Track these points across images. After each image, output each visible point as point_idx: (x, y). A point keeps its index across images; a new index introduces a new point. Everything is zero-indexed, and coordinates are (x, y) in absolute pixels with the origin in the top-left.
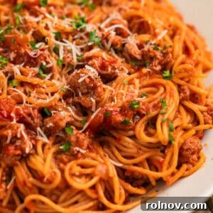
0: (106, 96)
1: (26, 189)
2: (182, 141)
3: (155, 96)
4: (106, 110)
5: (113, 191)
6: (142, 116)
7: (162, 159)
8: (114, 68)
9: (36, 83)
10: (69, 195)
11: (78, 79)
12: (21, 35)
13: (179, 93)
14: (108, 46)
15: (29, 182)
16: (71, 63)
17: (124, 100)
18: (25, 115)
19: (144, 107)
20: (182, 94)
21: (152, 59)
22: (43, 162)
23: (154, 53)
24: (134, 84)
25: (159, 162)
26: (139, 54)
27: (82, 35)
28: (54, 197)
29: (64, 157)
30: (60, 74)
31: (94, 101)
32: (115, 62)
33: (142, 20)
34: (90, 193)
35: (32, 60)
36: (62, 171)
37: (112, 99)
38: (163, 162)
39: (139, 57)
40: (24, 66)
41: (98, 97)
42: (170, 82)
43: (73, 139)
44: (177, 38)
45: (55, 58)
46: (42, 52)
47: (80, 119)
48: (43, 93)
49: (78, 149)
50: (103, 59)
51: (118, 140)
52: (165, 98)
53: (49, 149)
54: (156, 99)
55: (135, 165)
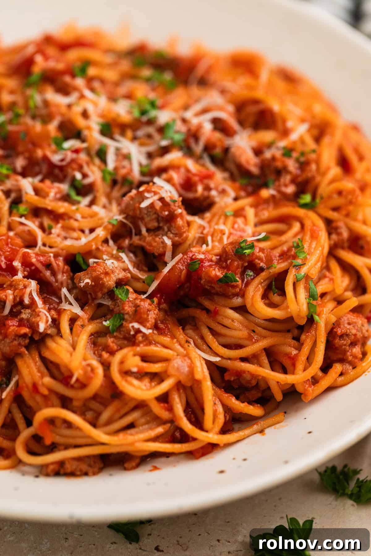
0: (193, 234)
1: (38, 398)
2: (333, 319)
3: (283, 238)
4: (192, 259)
5: (203, 409)
6: (258, 271)
7: (294, 352)
8: (208, 188)
9: (62, 210)
10: (118, 410)
11: (140, 203)
12: (38, 127)
13: (330, 234)
14: (198, 149)
15: (43, 385)
16: (129, 178)
17: (225, 241)
18: (39, 266)
19: (262, 255)
20: (334, 237)
21: (279, 172)
22: (71, 349)
23: (283, 162)
24: (245, 217)
25: (288, 355)
26: (256, 165)
27: (151, 130)
28: (89, 415)
29: (110, 341)
30: (109, 197)
31: (168, 242)
32: (209, 176)
33: (261, 107)
34: (158, 409)
35: (57, 171)
36: (107, 366)
37: (203, 241)
38: (296, 355)
39: (254, 170)
40: (42, 181)
41: (176, 235)
42: (312, 215)
43: (128, 308)
44: (326, 140)
45: (99, 168)
46: (74, 156)
47: (142, 276)
48: (74, 230)
49: (136, 325)
50: (188, 171)
51: (213, 314)
52: (302, 240)
53: (83, 326)
54: (286, 242)
55: (244, 359)
